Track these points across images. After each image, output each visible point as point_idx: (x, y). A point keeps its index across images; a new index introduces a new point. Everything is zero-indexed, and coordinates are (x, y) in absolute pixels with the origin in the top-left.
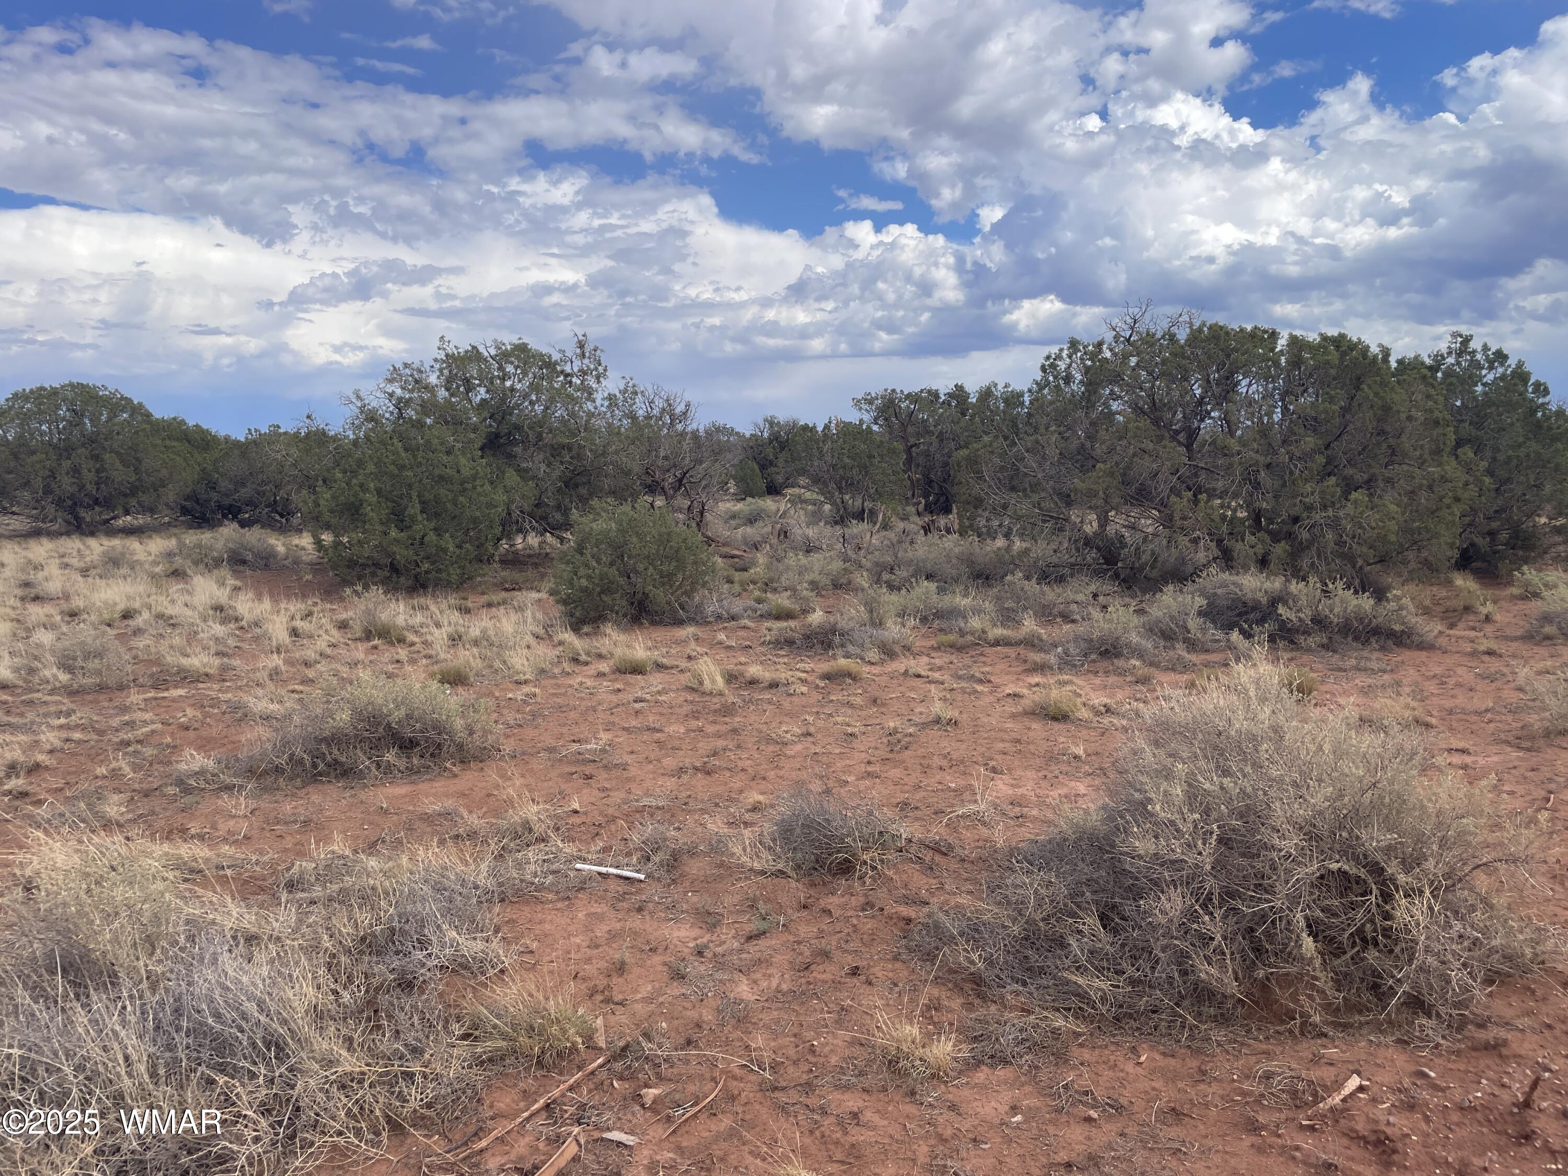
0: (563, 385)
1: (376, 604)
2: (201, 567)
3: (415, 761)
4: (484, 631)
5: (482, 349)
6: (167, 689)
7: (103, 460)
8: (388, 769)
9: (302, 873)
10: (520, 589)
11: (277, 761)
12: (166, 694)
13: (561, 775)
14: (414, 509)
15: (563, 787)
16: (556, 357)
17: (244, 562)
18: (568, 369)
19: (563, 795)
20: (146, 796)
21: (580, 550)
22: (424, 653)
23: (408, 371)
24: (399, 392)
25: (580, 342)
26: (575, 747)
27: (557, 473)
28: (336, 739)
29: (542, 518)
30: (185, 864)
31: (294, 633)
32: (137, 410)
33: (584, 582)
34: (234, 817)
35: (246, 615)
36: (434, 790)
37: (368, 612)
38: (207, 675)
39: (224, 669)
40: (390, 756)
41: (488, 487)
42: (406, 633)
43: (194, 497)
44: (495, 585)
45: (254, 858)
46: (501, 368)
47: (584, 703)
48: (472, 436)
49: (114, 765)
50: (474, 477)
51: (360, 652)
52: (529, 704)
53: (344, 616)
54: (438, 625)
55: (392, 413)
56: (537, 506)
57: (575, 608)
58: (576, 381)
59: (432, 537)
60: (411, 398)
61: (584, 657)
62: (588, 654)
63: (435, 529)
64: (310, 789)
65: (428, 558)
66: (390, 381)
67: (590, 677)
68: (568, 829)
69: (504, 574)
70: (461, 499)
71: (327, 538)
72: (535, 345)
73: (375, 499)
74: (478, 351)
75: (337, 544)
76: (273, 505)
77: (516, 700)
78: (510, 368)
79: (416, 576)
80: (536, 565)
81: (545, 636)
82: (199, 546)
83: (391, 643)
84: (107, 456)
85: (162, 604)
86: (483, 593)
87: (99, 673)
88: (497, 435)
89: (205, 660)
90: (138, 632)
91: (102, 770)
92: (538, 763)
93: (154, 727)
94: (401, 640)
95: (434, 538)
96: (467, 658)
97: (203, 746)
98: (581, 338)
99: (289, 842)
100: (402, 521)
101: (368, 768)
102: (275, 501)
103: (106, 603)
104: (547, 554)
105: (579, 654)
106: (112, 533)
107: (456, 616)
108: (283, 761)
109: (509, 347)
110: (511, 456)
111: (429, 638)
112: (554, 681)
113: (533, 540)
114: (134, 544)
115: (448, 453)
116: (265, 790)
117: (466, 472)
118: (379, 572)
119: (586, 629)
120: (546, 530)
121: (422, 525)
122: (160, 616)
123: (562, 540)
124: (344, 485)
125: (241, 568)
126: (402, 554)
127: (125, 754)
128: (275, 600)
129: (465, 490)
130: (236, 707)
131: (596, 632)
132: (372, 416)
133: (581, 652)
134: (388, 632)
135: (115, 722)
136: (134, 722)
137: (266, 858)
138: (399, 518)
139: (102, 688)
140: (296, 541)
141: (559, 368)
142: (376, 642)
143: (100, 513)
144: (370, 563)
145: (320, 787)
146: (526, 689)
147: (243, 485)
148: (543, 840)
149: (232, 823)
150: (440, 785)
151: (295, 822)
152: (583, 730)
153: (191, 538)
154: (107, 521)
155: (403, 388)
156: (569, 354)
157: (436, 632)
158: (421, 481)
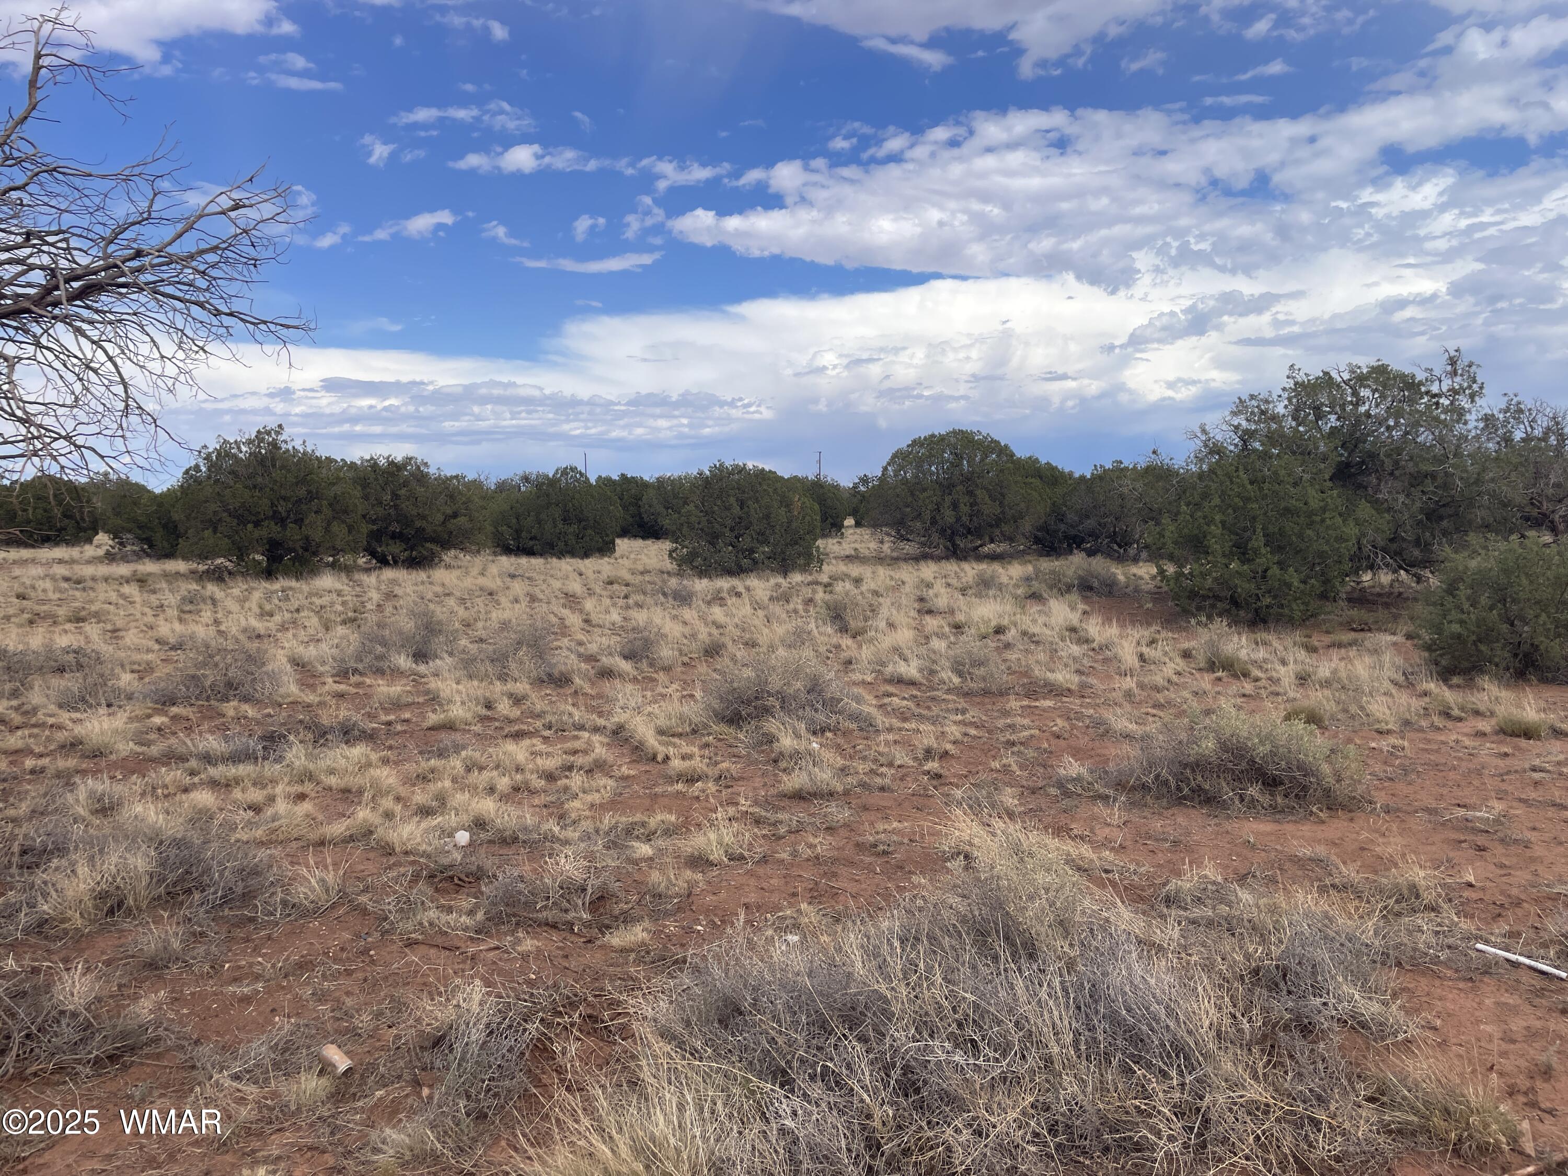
0: (1428, 406)
1: (1220, 636)
2: (1055, 591)
3: (1279, 800)
4: (1335, 672)
5: (1334, 374)
6: (1037, 700)
7: (975, 496)
8: (1253, 803)
9: (1178, 891)
10: (1370, 630)
11: (1144, 779)
12: (1037, 704)
13: (1447, 841)
14: (1258, 541)
15: (1451, 854)
16: (1420, 376)
17: (1090, 588)
18: (1435, 389)
19: (1452, 865)
20: (1033, 793)
21: (1451, 589)
22: (1270, 689)
23: (1254, 403)
24: (1244, 424)
25: (1451, 358)
26: (1461, 812)
27: (1418, 504)
28: (1198, 766)
29: (1396, 553)
30: (1073, 860)
31: (1142, 657)
32: (1004, 451)
33: (1456, 628)
34: (1109, 825)
35: (1097, 638)
36: (1299, 834)
37: (1211, 643)
38: (1069, 690)
39: (1083, 686)
40: (1253, 791)
41: (1339, 520)
42: (1250, 667)
43: (1045, 528)
44: (1341, 624)
45: (1132, 867)
46: (1355, 393)
47: (1464, 764)
48: (1322, 466)
49: (1005, 761)
50: (1324, 509)
51: (1205, 682)
52: (1397, 757)
53: (1186, 645)
54: (1284, 663)
55: (1236, 445)
56: (1392, 540)
57: (1441, 655)
58: (1445, 402)
59: (1275, 571)
60: (1256, 431)
61: (1456, 712)
62: (1462, 709)
63: (1278, 563)
64: (1175, 810)
65: (1269, 592)
66: (1234, 414)
67: (1466, 735)
68: (1462, 904)
69: (1351, 612)
70: (1309, 532)
71: (1171, 569)
72: (1397, 365)
73: (1219, 532)
74: (1330, 377)
75: (1179, 575)
76: (1113, 537)
77: (1381, 751)
78: (1365, 393)
79: (1256, 610)
80: (1387, 605)
81: (1407, 683)
82: (1053, 572)
83: (1235, 676)
84: (978, 492)
85: (1025, 622)
86: (1328, 632)
87: (984, 679)
88: (1348, 465)
89: (1068, 676)
90: (1008, 646)
91: (996, 765)
92: (1419, 822)
93: (1032, 732)
94: (1246, 675)
95: (1278, 572)
96: (1319, 698)
97: (1077, 753)
98: (1453, 353)
99: (1161, 858)
100: (1244, 554)
101: (1232, 799)
102: (1115, 532)
103: (982, 618)
104: (1400, 594)
105: (1450, 708)
106: (980, 558)
107: (1302, 654)
108: (1150, 779)
109: (1365, 371)
110: (1363, 487)
111: (1274, 674)
112: (1420, 735)
113: (1385, 578)
114: (996, 568)
115: (1295, 484)
116: (1133, 804)
117: (1315, 504)
118: (1219, 604)
119: (1455, 680)
120: (1401, 567)
121: (1266, 558)
122: (1024, 633)
123: (1419, 579)
124: (1188, 517)
125: (1089, 594)
126: (1244, 587)
127: (1013, 753)
128: (1122, 626)
129: (1312, 523)
130: (1099, 723)
131: (1470, 685)
132: (1216, 449)
133: (1453, 705)
134: (1232, 665)
135: (1001, 723)
136: (1014, 725)
137: (1142, 870)
138: (1242, 551)
139: (986, 693)
140: (1134, 570)
141: (1423, 389)
142: (1220, 674)
143: (971, 541)
144: (1211, 594)
145: (1185, 810)
146: (1393, 740)
147: (1088, 517)
148: (1433, 910)
149: (1107, 830)
150: (1306, 829)
151: (1166, 840)
152: (1467, 794)
153: (1047, 565)
154: (977, 548)
155: (1247, 420)
156: (1437, 372)
157: (1282, 670)
158: (1265, 514)
